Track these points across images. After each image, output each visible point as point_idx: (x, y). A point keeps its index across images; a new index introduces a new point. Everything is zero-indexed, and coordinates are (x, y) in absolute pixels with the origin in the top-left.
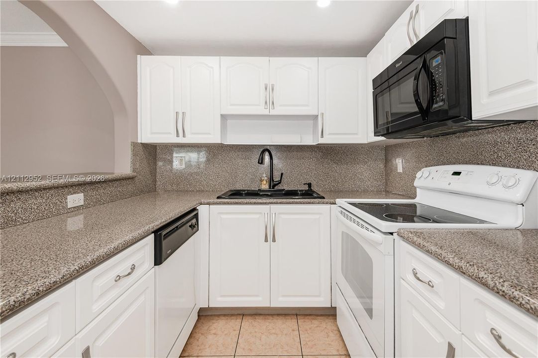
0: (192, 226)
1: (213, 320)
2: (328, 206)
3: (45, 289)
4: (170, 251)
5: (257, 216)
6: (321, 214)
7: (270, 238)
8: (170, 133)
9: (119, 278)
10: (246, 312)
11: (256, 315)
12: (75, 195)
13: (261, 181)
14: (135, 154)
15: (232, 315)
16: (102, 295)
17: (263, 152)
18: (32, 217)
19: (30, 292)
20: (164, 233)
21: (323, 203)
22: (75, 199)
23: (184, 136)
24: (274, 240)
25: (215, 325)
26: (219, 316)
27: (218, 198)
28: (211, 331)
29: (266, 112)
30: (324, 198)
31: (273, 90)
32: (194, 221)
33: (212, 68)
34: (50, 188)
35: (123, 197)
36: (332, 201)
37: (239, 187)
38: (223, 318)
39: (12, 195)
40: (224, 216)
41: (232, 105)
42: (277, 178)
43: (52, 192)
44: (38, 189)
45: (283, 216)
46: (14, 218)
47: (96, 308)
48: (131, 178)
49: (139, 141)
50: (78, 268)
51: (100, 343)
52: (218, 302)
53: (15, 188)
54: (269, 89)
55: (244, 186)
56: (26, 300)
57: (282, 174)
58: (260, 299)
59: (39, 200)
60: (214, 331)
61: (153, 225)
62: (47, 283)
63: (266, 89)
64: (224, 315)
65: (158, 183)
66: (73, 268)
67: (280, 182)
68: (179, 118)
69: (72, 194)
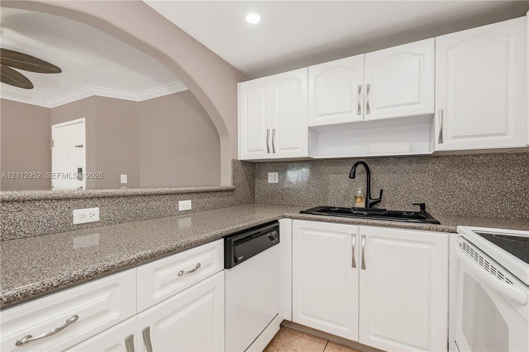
0: (271, 238)
1: (296, 335)
2: (446, 235)
3: (103, 270)
4: (242, 257)
5: (343, 236)
6: (432, 243)
7: (358, 263)
8: (262, 150)
9: (181, 274)
10: (331, 339)
11: (343, 345)
12: (184, 201)
13: (356, 198)
14: (235, 171)
15: (317, 337)
16: (164, 286)
17: (356, 165)
18: (153, 215)
19: (90, 270)
20: (234, 239)
21: (437, 230)
22: (185, 205)
23: (274, 152)
24: (364, 267)
25: (297, 341)
26: (303, 333)
27: (301, 212)
28: (292, 346)
29: (360, 118)
30: (439, 223)
31: (368, 91)
32: (274, 233)
33: (300, 80)
34: (166, 194)
35: (224, 206)
36: (451, 228)
37: (330, 204)
38: (307, 337)
39: (139, 197)
40: (305, 232)
41: (319, 116)
42: (375, 195)
43: (167, 197)
44: (157, 195)
45: (376, 240)
46: (140, 214)
47: (159, 295)
48: (232, 190)
49: (239, 159)
50: (136, 258)
51: (162, 326)
52: (301, 319)
53: (140, 192)
54: (364, 90)
55: (336, 203)
56: (84, 275)
57: (382, 191)
58: (346, 329)
59: (158, 203)
60: (295, 348)
61: (222, 230)
62: (105, 266)
63: (359, 91)
64: (309, 335)
65: (256, 197)
66: (132, 257)
67: (379, 201)
68: (270, 134)
69: (182, 200)
